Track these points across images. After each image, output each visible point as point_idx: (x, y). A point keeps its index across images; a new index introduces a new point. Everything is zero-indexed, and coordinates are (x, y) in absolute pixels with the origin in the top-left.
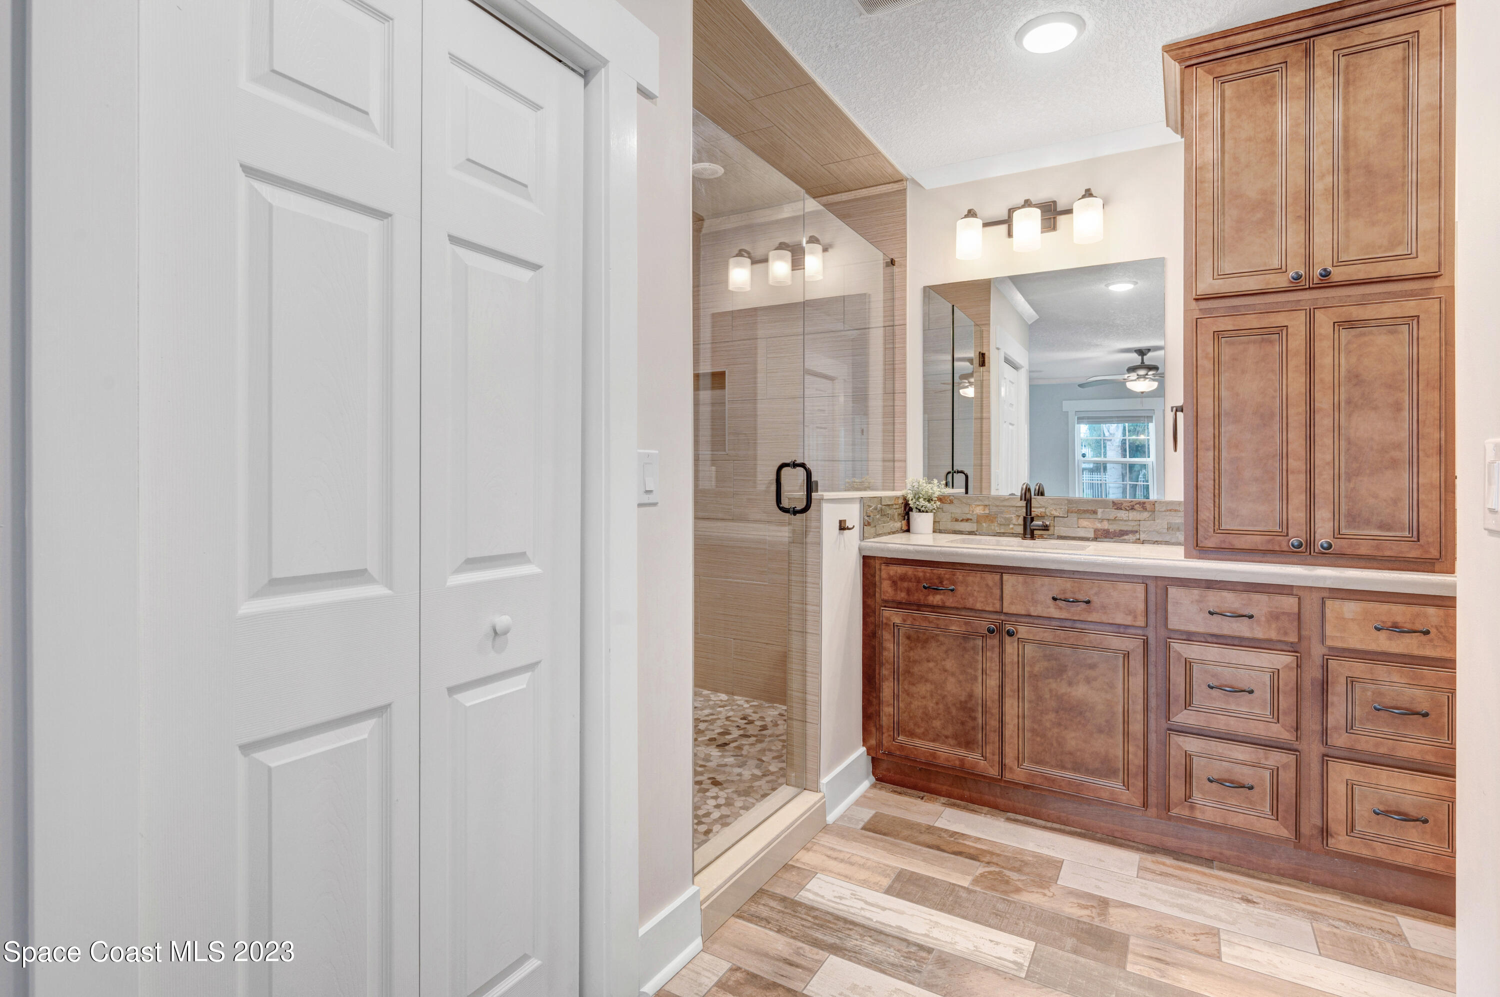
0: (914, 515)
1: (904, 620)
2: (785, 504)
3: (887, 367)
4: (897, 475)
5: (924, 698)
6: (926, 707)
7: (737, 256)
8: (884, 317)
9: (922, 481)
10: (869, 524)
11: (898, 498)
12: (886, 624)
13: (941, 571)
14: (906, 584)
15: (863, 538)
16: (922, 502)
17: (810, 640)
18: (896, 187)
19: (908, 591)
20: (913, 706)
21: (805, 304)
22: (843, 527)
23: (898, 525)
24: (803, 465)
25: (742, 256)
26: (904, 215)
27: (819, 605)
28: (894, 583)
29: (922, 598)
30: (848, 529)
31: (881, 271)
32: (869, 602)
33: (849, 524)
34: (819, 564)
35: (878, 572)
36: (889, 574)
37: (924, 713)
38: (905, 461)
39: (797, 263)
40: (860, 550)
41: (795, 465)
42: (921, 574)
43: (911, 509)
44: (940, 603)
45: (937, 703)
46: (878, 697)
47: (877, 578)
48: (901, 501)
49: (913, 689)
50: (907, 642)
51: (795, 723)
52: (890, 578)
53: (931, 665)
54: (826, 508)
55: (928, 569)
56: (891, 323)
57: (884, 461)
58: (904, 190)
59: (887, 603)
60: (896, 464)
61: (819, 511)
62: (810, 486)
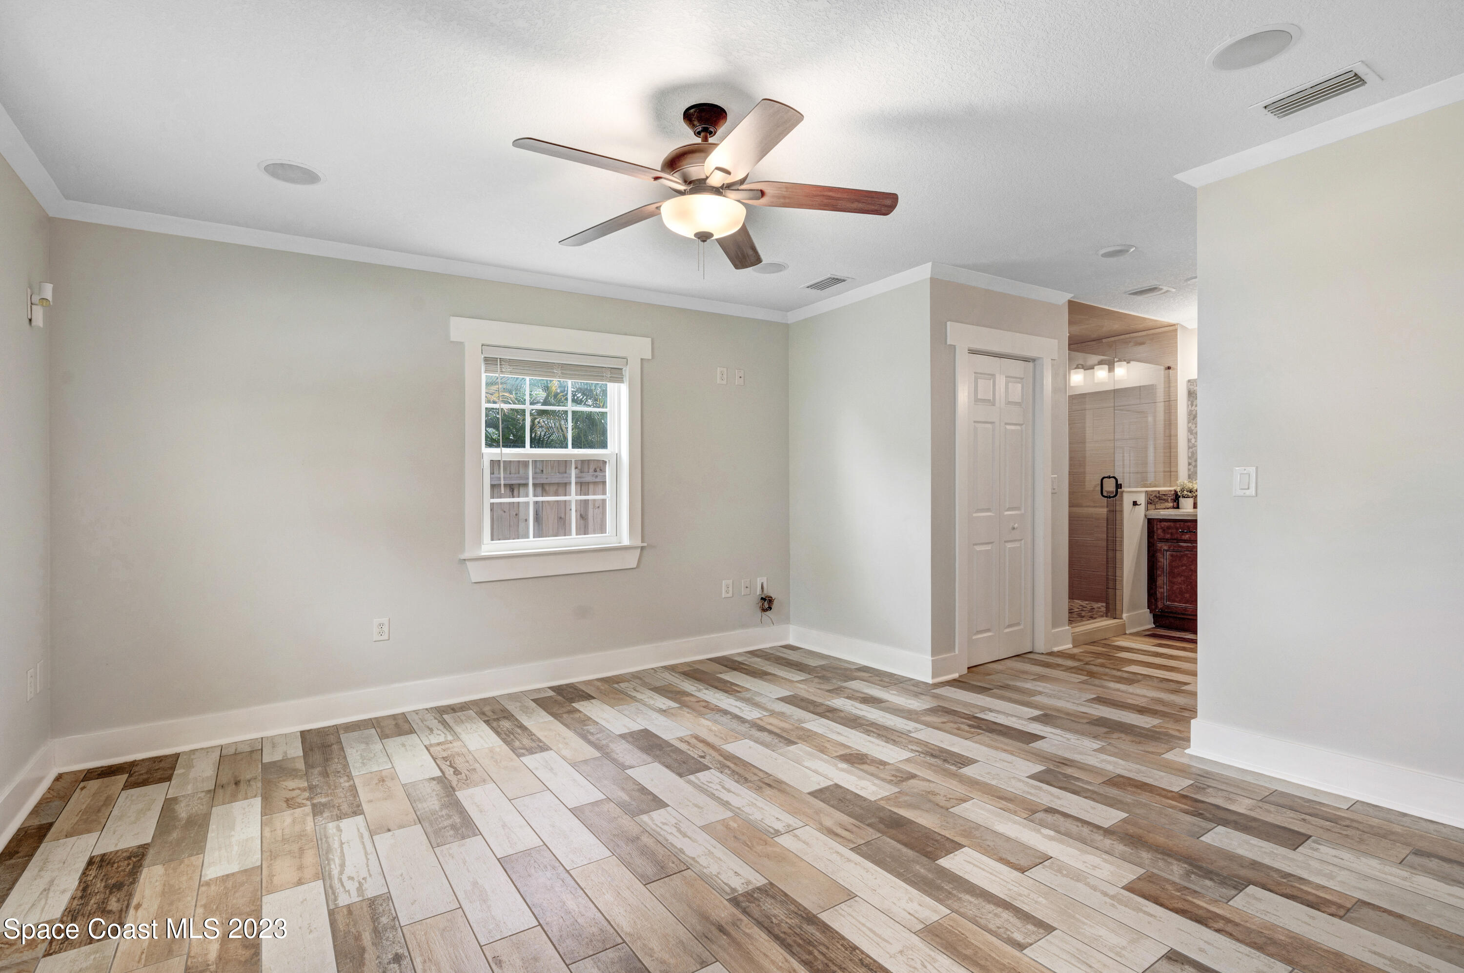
0: (1181, 499)
1: (1169, 548)
2: (1105, 494)
3: (1166, 423)
4: (1172, 479)
5: (1180, 584)
6: (1181, 588)
7: (1076, 368)
8: (1164, 396)
9: (1186, 482)
10: (1151, 503)
11: (1171, 491)
12: (1160, 550)
13: (1189, 524)
14: (1170, 531)
15: (1147, 509)
16: (1185, 493)
17: (1118, 553)
18: (1171, 328)
19: (1172, 534)
20: (1174, 588)
21: (1115, 391)
22: (1135, 503)
23: (1171, 505)
24: (1114, 477)
25: (1079, 368)
26: (1176, 343)
27: (1122, 537)
28: (1164, 531)
29: (1179, 536)
30: (1137, 505)
31: (1162, 372)
32: (1151, 540)
33: (1138, 503)
34: (1122, 520)
35: (1155, 526)
36: (1161, 526)
37: (1180, 591)
38: (1177, 472)
39: (1111, 369)
40: (1146, 516)
41: (1109, 477)
42: (1178, 526)
43: (1180, 497)
44: (1188, 539)
45: (1187, 586)
46: (1156, 585)
47: (1155, 529)
48: (1173, 493)
49: (1175, 580)
50: (1171, 558)
51: (1110, 590)
52: (1162, 528)
53: (1184, 568)
54: (1125, 496)
55: (1182, 523)
56: (1168, 400)
57: (1164, 472)
58: (1176, 330)
59: (1162, 540)
60: (1172, 473)
61: (1122, 497)
62: (1118, 486)
